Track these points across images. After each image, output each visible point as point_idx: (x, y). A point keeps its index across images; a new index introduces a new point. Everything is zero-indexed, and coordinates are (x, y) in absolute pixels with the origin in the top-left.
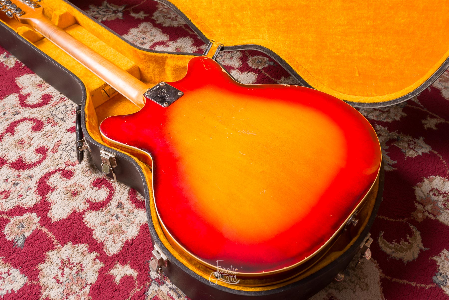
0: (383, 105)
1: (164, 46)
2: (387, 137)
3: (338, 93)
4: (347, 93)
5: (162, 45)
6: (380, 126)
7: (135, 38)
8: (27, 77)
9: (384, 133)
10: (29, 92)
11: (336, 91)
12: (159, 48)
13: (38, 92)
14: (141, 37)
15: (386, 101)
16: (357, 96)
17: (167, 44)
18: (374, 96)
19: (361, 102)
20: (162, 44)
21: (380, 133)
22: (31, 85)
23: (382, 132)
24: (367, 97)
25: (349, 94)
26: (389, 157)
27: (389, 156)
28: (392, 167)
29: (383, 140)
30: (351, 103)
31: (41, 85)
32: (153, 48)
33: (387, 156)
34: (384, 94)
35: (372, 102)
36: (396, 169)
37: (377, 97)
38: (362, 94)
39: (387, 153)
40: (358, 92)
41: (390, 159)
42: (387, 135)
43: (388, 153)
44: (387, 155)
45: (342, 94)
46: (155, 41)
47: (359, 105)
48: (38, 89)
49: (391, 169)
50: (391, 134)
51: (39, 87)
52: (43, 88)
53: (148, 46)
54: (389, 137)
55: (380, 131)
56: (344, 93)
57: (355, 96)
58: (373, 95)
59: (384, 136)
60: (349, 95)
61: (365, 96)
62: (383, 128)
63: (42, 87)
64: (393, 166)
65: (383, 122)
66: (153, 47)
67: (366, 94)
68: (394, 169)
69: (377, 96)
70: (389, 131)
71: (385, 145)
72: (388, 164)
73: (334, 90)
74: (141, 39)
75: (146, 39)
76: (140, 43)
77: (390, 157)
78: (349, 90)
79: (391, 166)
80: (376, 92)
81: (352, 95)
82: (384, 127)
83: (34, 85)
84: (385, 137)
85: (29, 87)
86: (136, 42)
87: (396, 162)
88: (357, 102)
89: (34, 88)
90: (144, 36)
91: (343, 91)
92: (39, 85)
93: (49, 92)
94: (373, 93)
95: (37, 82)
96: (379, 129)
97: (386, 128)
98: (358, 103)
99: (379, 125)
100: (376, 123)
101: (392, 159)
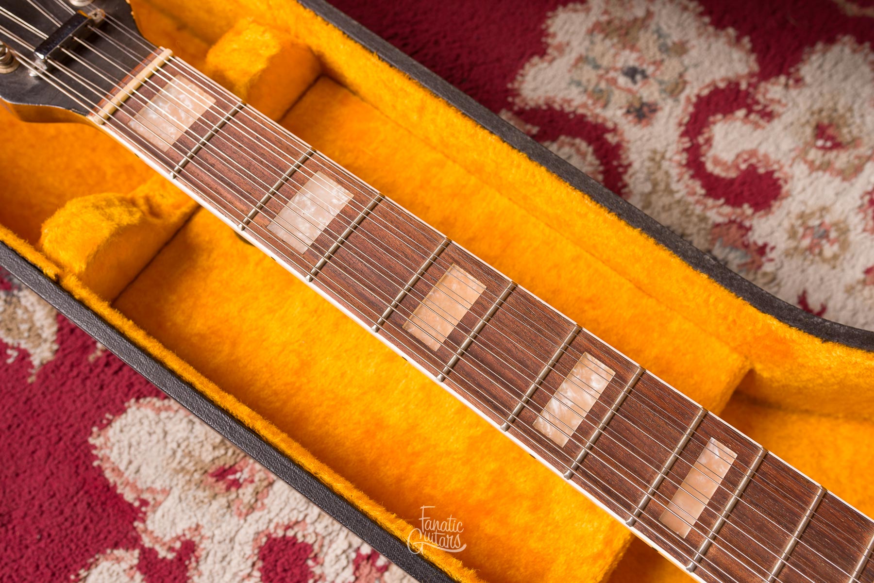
1: (747, 116)
5: (741, 113)
7: (588, 74)
8: (146, 422)
10: (182, 526)
12: (731, 137)
13: (231, 523)
14: (619, 64)
17: (759, 97)
20: (739, 107)
22: (181, 479)
31: (232, 470)
32: (701, 140)
46: (696, 88)
48: (222, 501)
51: (221, 485)
52: (247, 493)
53: (673, 122)
63: (237, 484)
66: (700, 133)
74: (622, 81)
75: (645, 76)
76: (628, 112)
83: (197, 476)
85: (176, 492)
86: (605, 106)
89: (200, 494)
90: (629, 58)
92: (221, 474)
93: (285, 518)
95: (207, 456)
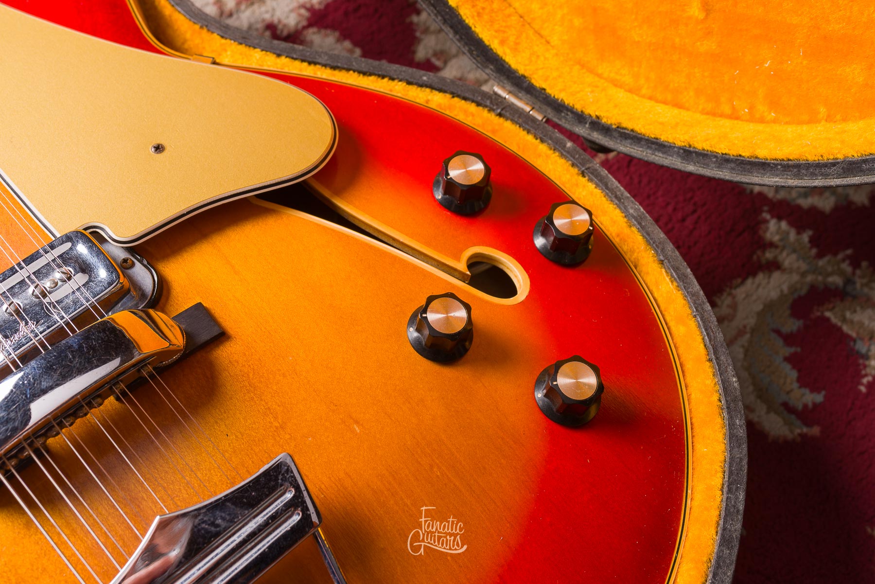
0: (798, 176)
2: (803, 275)
3: (604, 89)
4: (644, 91)
6: (784, 225)
9: (794, 256)
11: (600, 76)
15: (811, 158)
16: (685, 115)
18: (762, 120)
19: (696, 145)
21: (775, 257)
23: (784, 254)
24: (727, 123)
25: (650, 98)
26: (794, 374)
27: (794, 367)
28: (798, 423)
29: (782, 291)
30: (653, 143)
33: (787, 368)
34: (813, 120)
35: (746, 153)
36: (815, 431)
37: (777, 127)
38: (709, 106)
39: (789, 351)
40: (692, 93)
41: (799, 380)
42: (804, 266)
43: (792, 350)
44: (787, 359)
45: (620, 95)
47: (683, 158)
49: (792, 432)
50: (821, 263)
54: (809, 278)
55: (776, 247)
56: (630, 91)
57: (676, 111)
58: (758, 116)
59: (791, 271)
60: (652, 103)
61: (722, 115)
62: (793, 235)
64: (806, 415)
65: (799, 207)
67: (727, 110)
68: (805, 430)
69: (775, 121)
70: (814, 251)
71: (788, 312)
72: (785, 405)
73: (591, 71)
77: (799, 371)
78: (653, 76)
79: (793, 417)
80: (774, 103)
81: (665, 103)
82: (800, 229)
84: (795, 278)
87: (819, 398)
88: (679, 144)
91: (628, 80)
94: (762, 108)
96: (776, 238)
97: (805, 237)
98: (680, 148)
99: (780, 218)
100: (769, 212)
101: (804, 381)
